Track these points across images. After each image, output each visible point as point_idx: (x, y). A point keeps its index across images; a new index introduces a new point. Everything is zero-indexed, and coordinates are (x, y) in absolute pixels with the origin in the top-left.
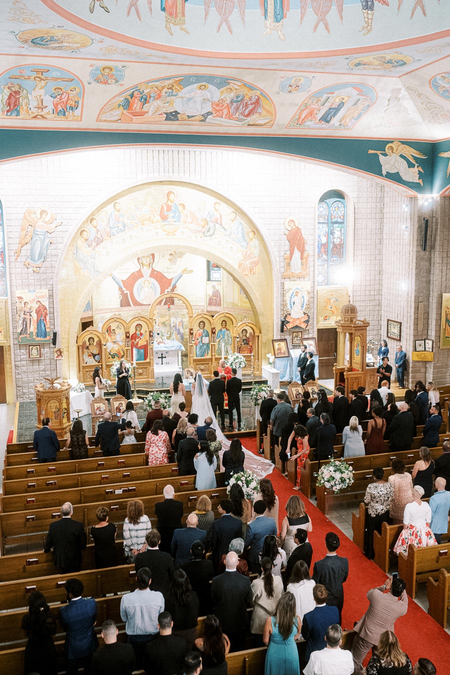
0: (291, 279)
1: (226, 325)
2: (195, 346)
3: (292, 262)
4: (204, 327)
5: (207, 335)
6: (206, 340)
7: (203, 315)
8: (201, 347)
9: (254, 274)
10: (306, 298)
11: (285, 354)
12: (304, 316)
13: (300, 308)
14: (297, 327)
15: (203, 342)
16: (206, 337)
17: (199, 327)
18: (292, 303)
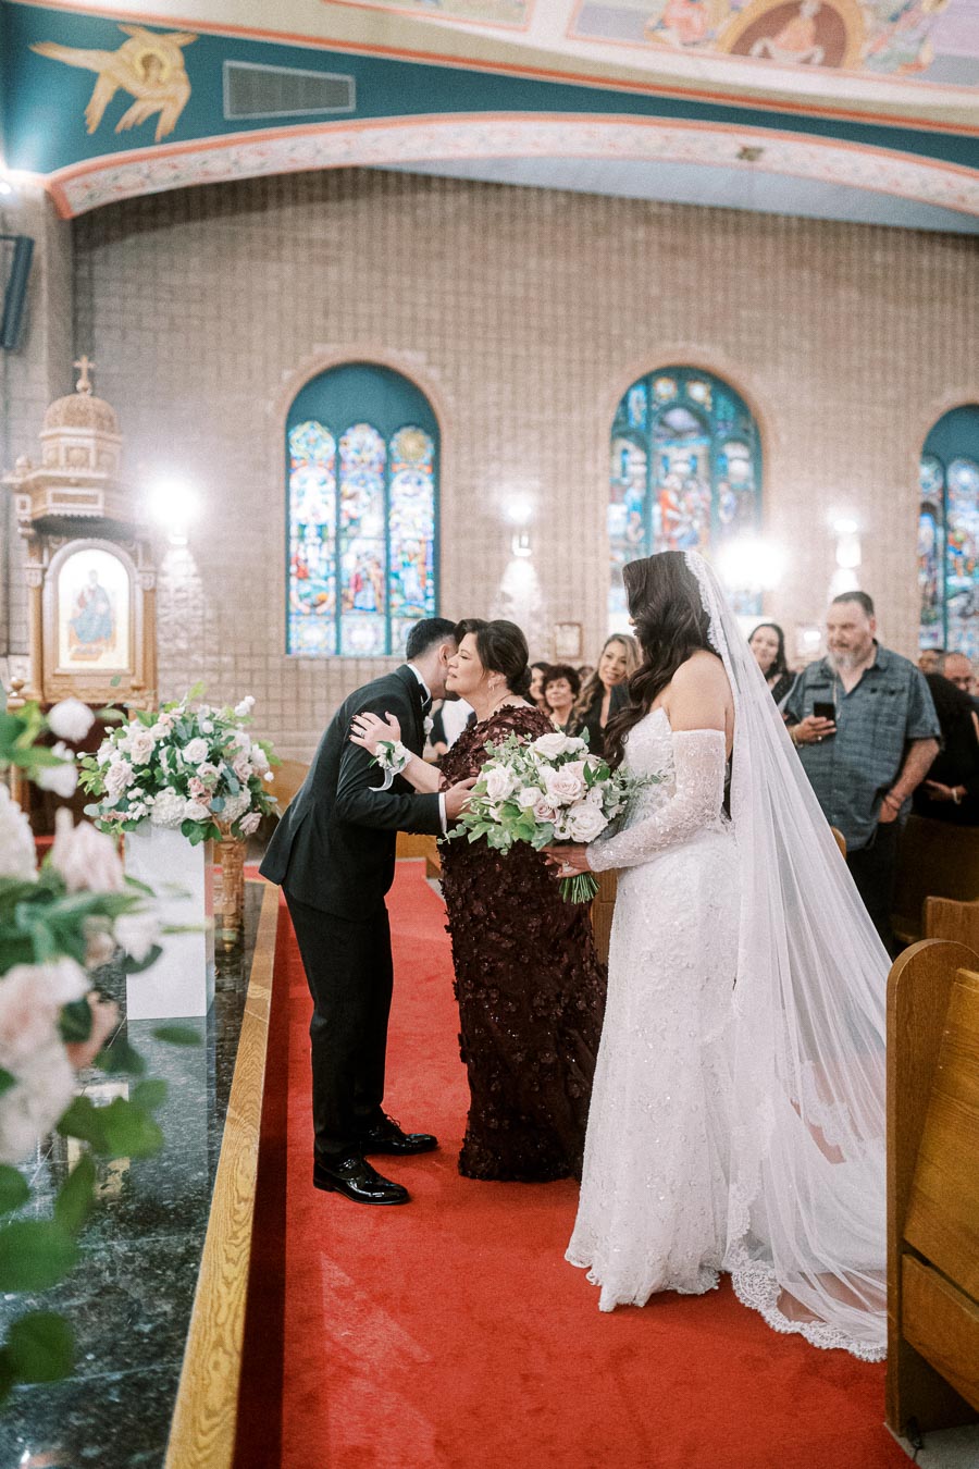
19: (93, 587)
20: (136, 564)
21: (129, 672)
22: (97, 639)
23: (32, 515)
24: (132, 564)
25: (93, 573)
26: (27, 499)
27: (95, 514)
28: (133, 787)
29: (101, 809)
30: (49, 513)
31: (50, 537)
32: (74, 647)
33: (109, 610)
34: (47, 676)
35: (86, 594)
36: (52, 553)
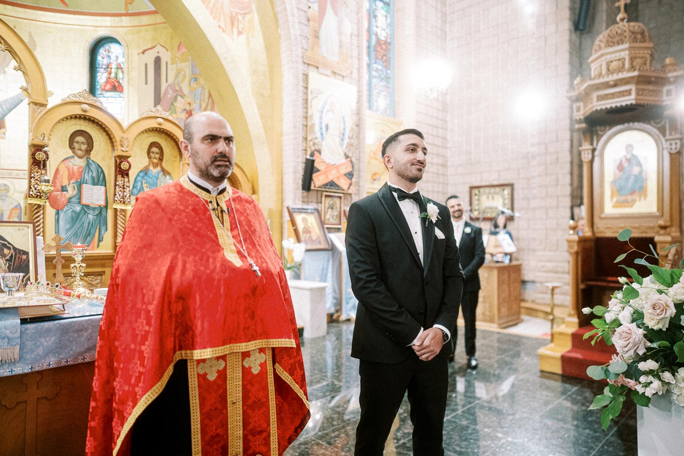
0: (321, 70)
1: (161, 159)
2: (50, 212)
3: (323, 34)
4: (89, 151)
5: (100, 180)
6: (94, 195)
7: (85, 107)
8: (75, 218)
9: (240, 33)
10: (350, 124)
11: (320, 243)
12: (344, 161)
13: (337, 140)
14: (332, 184)
15: (85, 201)
16: (94, 185)
17: (71, 147)
18: (324, 129)
19: (629, 156)
20: (664, 136)
21: (657, 214)
22: (632, 192)
23: (583, 115)
24: (661, 136)
25: (629, 147)
26: (581, 104)
27: (629, 103)
28: (644, 358)
29: (607, 372)
30: (594, 109)
31: (598, 128)
32: (615, 200)
33: (641, 172)
34: (596, 220)
35: (624, 162)
36: (599, 137)
